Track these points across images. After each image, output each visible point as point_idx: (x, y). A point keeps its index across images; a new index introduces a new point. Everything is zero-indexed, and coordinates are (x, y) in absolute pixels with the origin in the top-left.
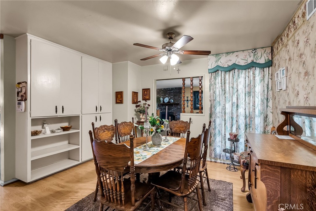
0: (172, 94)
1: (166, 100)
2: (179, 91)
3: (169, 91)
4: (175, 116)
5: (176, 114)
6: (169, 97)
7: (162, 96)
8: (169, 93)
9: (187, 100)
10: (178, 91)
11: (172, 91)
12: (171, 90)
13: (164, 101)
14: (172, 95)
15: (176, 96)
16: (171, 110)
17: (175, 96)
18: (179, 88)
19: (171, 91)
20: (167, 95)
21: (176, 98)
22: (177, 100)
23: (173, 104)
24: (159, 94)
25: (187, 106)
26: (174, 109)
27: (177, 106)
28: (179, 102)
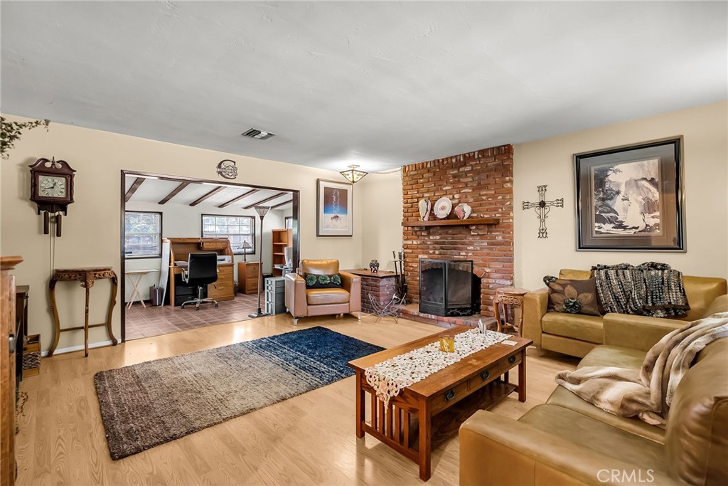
0: (466, 180)
1: (443, 208)
2: (498, 162)
3: (452, 167)
4: (480, 279)
5: (488, 270)
6: (457, 196)
7: (428, 191)
8: (454, 176)
9: (542, 204)
10: (491, 163)
11: (469, 168)
12: (465, 165)
13: (432, 216)
14: (466, 185)
15: (486, 187)
16: (461, 249)
17: (480, 187)
18: (498, 148)
19: (461, 170)
20: (445, 186)
21: (484, 198)
22: (491, 204)
23: (473, 225)
24: (414, 186)
25: (541, 235)
26: (478, 248)
27: (491, 232)
28: (497, 215)
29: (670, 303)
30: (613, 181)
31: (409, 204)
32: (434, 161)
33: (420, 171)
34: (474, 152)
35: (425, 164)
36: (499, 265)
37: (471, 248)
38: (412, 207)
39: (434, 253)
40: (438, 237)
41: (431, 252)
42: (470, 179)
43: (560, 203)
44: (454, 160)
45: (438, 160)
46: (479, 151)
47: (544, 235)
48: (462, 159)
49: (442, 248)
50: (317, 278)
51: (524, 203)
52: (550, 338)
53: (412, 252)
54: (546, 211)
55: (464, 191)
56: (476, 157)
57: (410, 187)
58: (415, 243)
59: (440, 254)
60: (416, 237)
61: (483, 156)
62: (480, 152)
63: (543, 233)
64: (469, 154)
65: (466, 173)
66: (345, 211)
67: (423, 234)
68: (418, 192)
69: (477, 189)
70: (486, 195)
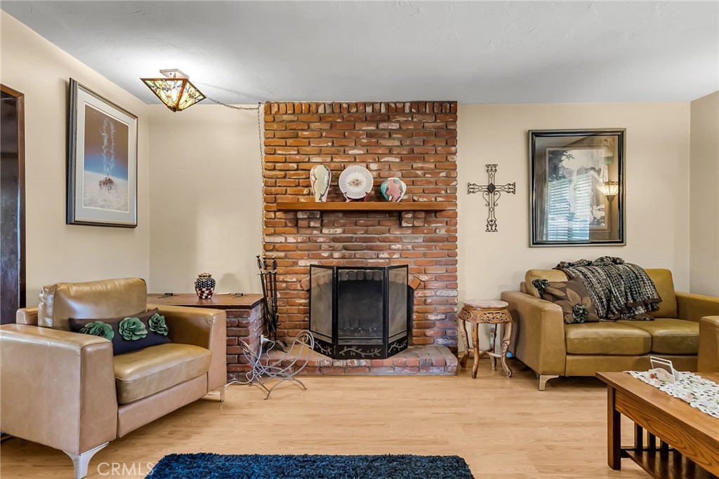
0: (390, 143)
1: (356, 183)
2: (439, 124)
3: (366, 120)
5: (424, 278)
7: (322, 153)
8: (370, 135)
9: (491, 189)
10: (430, 125)
11: (395, 126)
12: (387, 119)
13: (335, 191)
14: (390, 151)
15: (421, 157)
16: (381, 249)
17: (412, 156)
18: (441, 104)
19: (382, 126)
20: (353, 148)
21: (419, 173)
22: (430, 182)
23: (408, 211)
24: (290, 142)
25: (490, 227)
26: (410, 247)
27: (429, 223)
28: (439, 199)
29: (649, 297)
30: (566, 167)
31: (277, 173)
32: (331, 105)
33: (302, 117)
34: (404, 103)
35: (313, 108)
36: (441, 270)
37: (399, 246)
38: (285, 177)
39: (331, 256)
40: (339, 230)
41: (325, 254)
42: (397, 143)
43: (512, 188)
44: (369, 109)
45: (340, 105)
46: (412, 103)
47: (494, 228)
48: (383, 110)
49: (345, 248)
50: (116, 329)
51: (470, 185)
52: (578, 360)
53: (286, 257)
54: (496, 197)
55: (386, 159)
56: (407, 110)
57: (282, 142)
58: (291, 239)
59: (343, 257)
60: (294, 230)
61: (418, 112)
62: (414, 104)
63: (492, 225)
64: (395, 104)
65: (390, 133)
66: (123, 173)
67: (312, 224)
68: (298, 153)
69: (408, 158)
70: (422, 169)
